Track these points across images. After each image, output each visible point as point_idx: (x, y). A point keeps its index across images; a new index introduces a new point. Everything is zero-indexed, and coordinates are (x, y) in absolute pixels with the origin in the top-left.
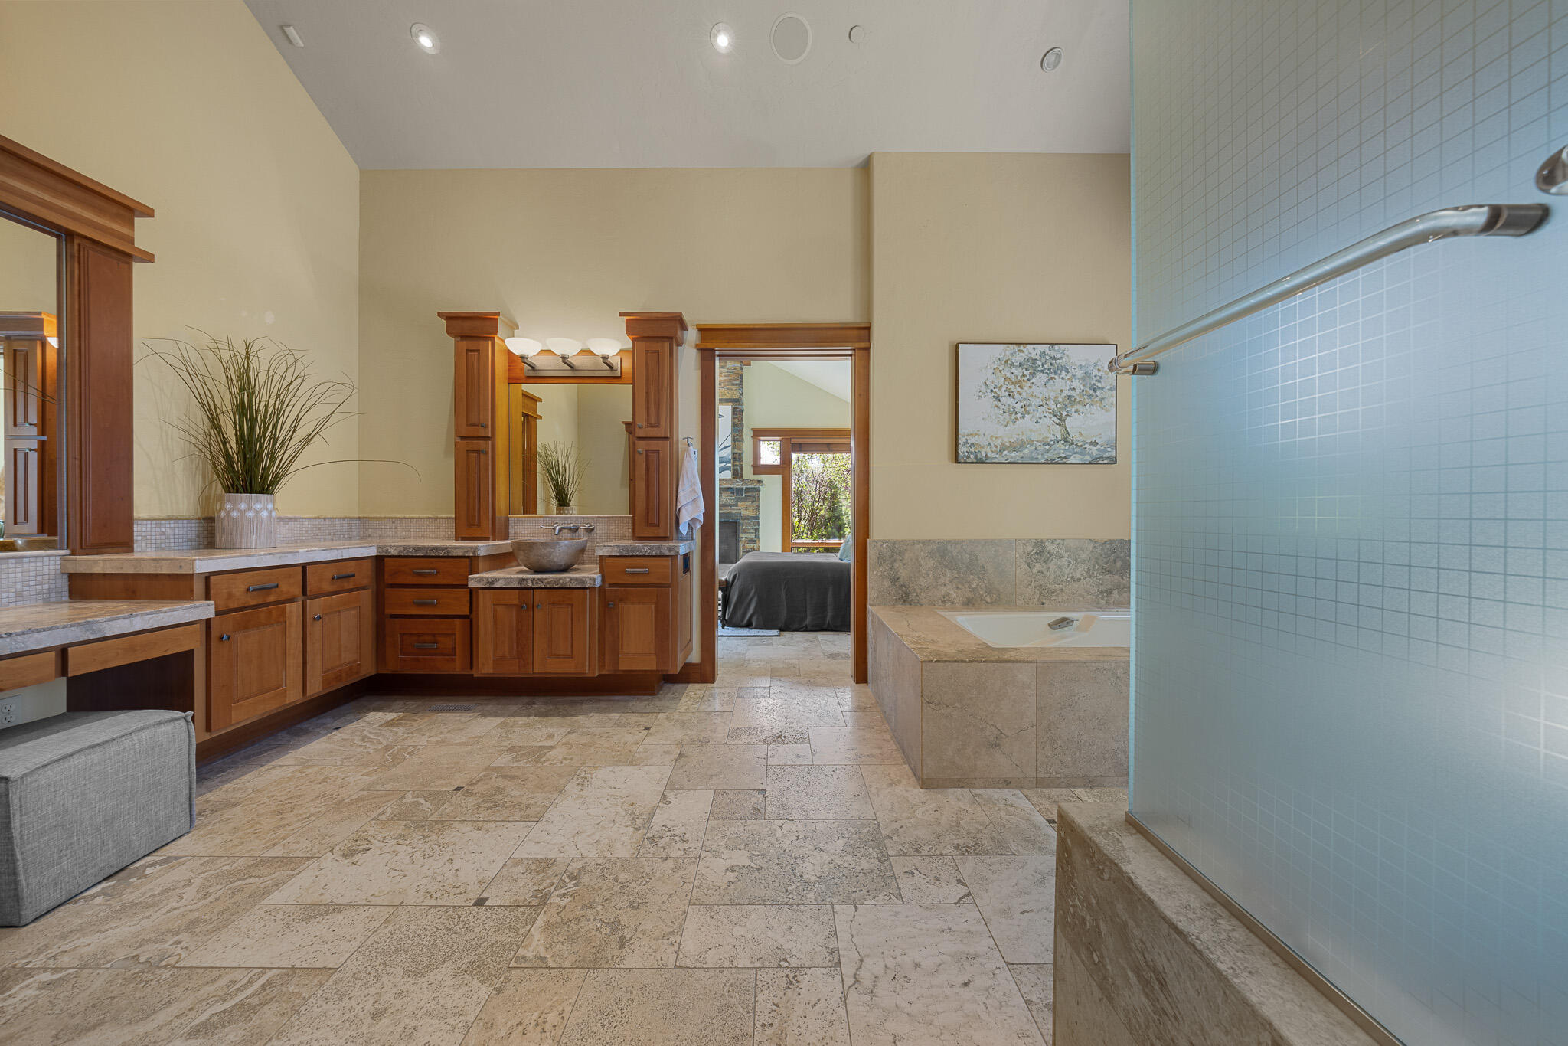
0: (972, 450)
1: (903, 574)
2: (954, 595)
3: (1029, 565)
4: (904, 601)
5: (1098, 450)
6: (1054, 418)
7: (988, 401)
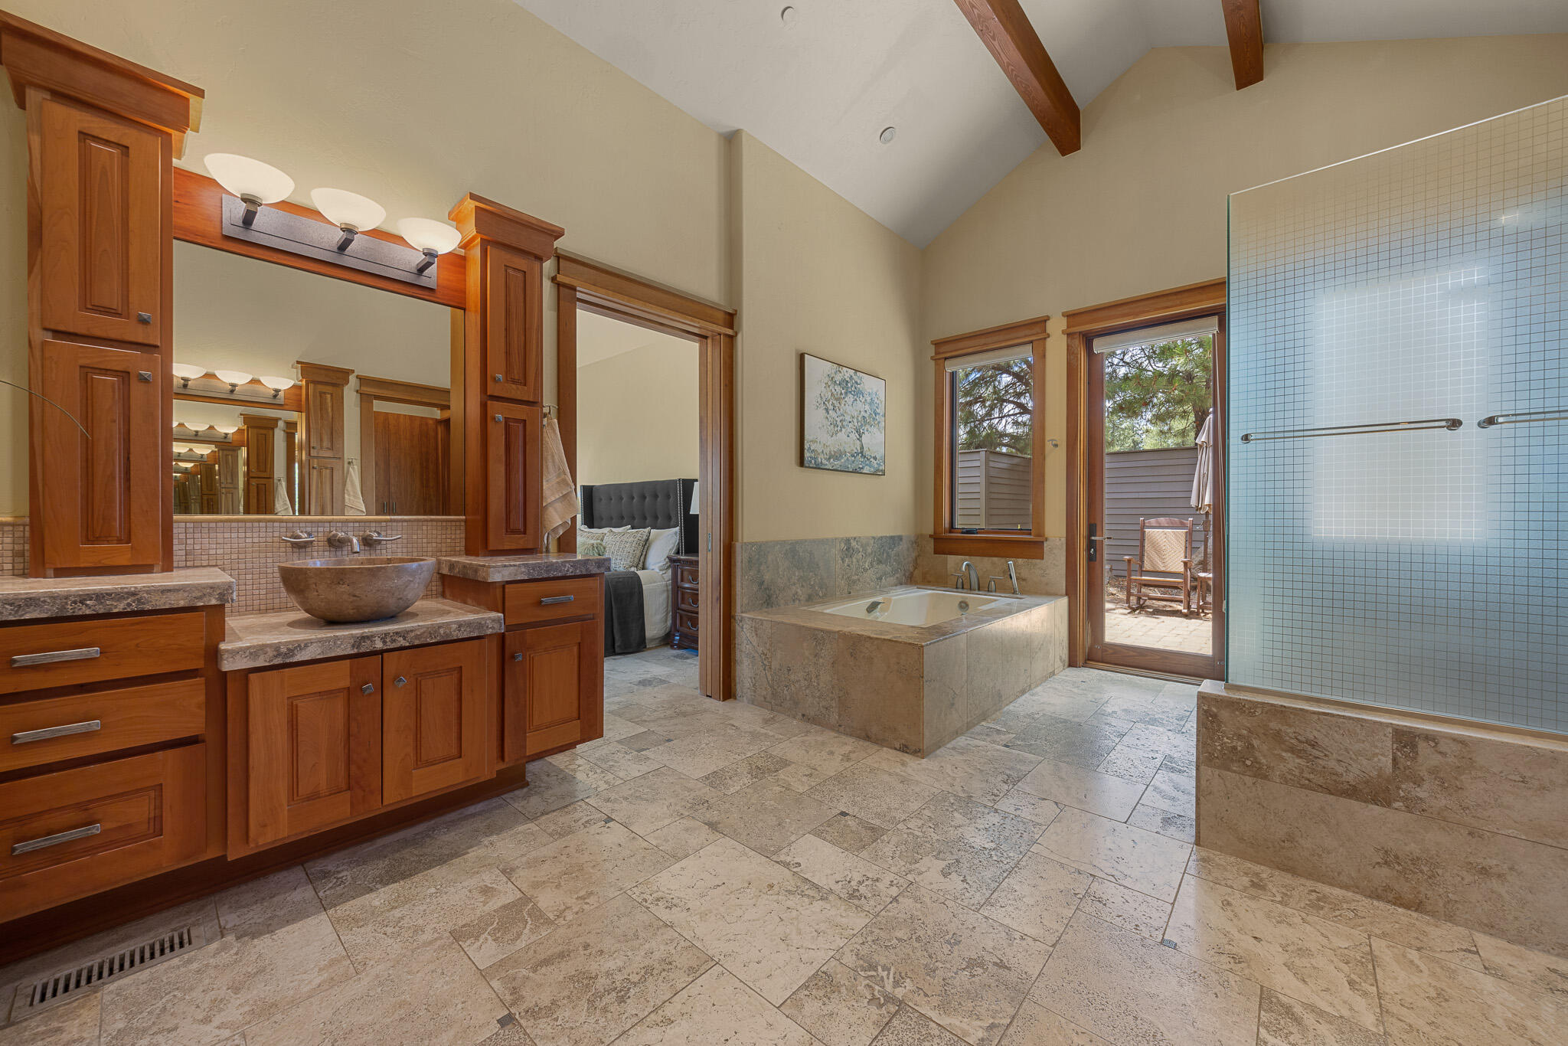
0: (813, 455)
1: (767, 577)
2: (800, 592)
3: (842, 559)
4: (768, 605)
5: (877, 464)
6: (857, 434)
7: (822, 412)
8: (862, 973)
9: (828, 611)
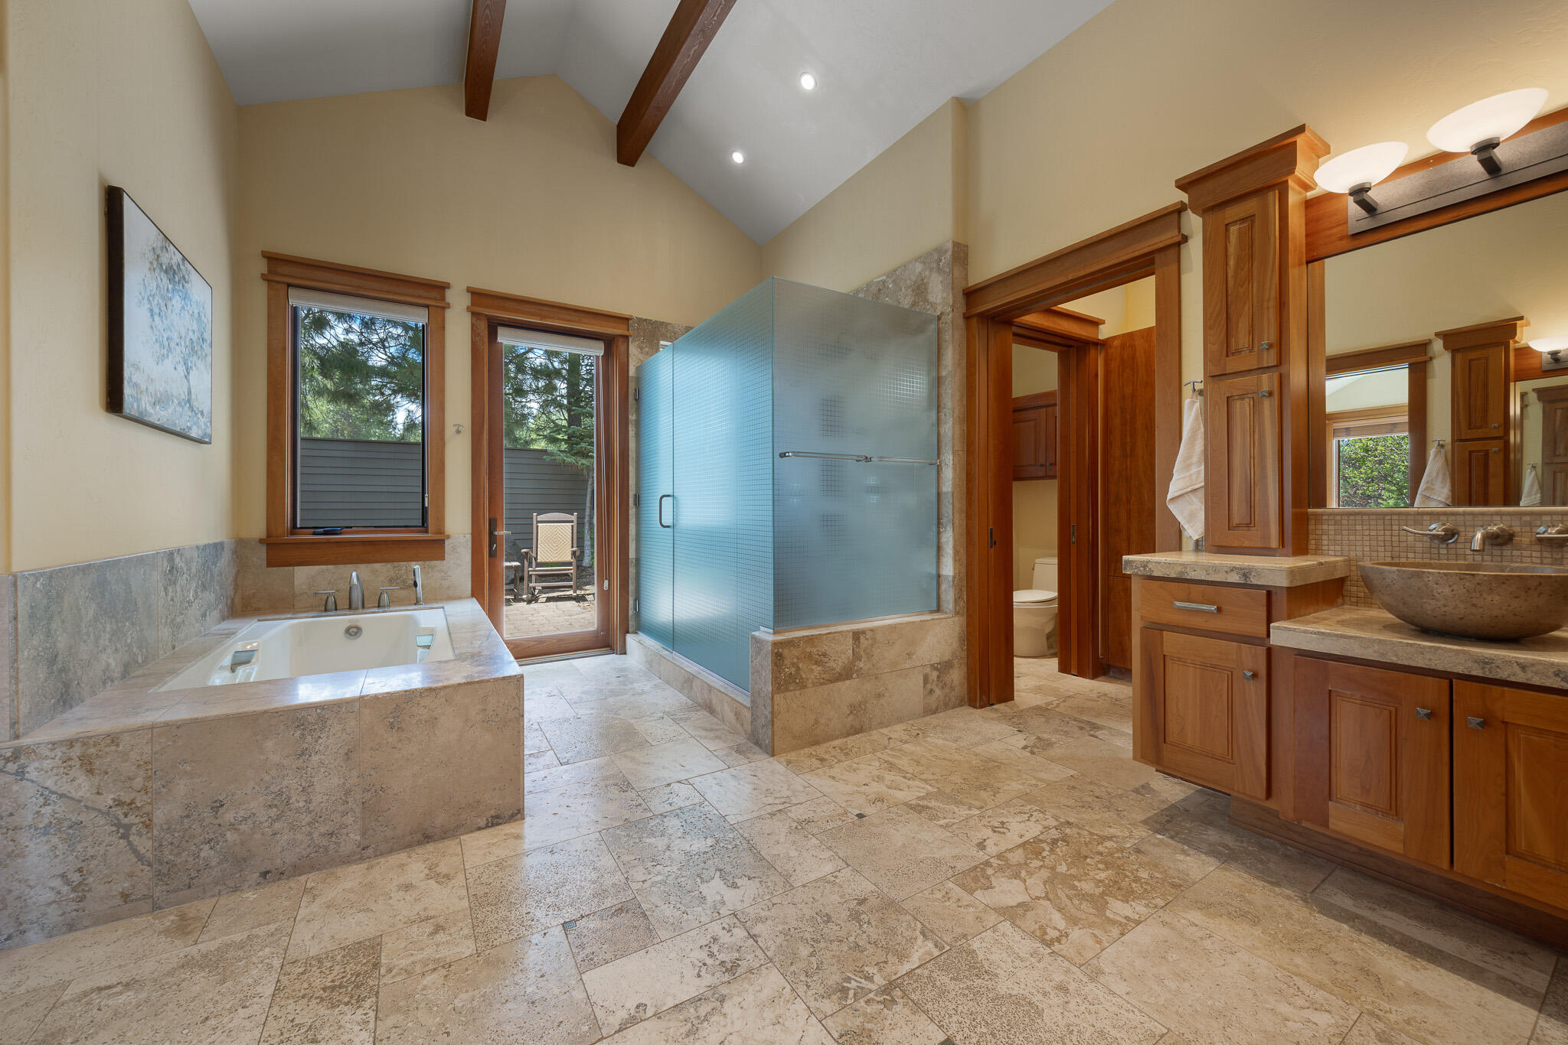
0: (135, 393)
1: (62, 645)
2: (113, 664)
3: (165, 589)
5: (205, 423)
6: (184, 368)
7: (144, 312)
8: (849, 1002)
9: (162, 690)
